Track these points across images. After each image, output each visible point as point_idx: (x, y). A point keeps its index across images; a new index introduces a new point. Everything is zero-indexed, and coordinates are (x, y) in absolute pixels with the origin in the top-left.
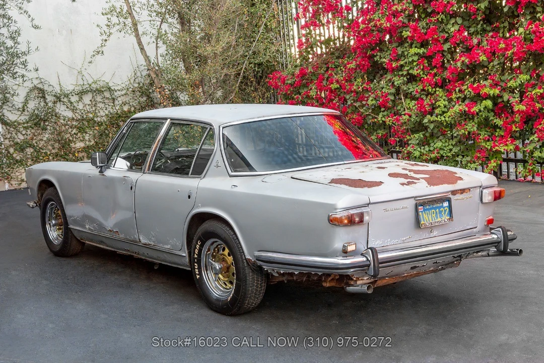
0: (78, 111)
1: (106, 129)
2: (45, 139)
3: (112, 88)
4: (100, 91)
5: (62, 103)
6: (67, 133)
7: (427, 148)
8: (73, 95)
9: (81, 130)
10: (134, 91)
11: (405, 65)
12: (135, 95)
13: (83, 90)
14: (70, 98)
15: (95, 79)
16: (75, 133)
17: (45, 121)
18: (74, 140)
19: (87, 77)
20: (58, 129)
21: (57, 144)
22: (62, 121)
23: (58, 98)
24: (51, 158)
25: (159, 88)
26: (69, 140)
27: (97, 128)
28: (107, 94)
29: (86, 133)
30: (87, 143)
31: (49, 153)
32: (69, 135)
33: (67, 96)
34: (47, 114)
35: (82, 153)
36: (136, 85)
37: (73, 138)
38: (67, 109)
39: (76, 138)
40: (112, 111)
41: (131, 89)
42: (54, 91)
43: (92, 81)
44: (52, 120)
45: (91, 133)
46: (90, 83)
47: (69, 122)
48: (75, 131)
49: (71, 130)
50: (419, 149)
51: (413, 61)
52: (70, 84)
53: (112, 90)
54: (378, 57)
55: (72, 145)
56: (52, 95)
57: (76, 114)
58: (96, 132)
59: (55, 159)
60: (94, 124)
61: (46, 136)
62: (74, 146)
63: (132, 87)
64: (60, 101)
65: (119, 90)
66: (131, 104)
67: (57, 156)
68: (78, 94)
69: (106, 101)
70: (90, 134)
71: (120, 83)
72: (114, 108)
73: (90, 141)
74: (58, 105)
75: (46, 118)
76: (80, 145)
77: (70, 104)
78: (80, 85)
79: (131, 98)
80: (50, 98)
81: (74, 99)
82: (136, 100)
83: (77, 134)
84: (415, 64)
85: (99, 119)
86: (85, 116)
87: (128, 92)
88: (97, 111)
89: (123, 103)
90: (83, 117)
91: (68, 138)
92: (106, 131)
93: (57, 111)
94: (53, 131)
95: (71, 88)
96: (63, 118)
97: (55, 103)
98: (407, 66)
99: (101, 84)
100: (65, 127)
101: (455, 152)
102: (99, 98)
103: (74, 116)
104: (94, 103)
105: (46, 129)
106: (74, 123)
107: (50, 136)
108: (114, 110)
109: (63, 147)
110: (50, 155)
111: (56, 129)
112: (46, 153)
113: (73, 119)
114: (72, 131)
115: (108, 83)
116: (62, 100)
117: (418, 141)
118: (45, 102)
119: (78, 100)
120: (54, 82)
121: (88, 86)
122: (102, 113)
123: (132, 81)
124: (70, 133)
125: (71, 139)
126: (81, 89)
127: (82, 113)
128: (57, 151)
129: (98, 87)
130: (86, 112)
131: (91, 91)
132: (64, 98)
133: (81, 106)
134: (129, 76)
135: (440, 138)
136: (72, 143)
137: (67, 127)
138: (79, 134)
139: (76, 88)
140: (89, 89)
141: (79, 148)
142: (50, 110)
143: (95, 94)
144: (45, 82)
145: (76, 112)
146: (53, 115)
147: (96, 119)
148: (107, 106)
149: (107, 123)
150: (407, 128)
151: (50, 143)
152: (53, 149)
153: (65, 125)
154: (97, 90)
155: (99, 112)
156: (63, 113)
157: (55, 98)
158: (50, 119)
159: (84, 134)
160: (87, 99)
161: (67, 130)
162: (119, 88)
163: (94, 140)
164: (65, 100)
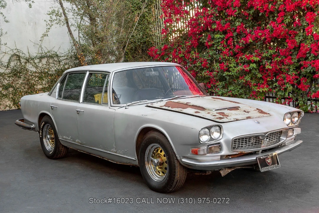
0: (39, 68)
1: (55, 78)
2: (20, 83)
3: (59, 55)
4: (52, 56)
5: (30, 63)
6: (32, 80)
7: (226, 90)
8: (36, 59)
9: (41, 78)
10: (71, 57)
11: (215, 44)
12: (72, 59)
13: (42, 56)
14: (34, 61)
15: (49, 50)
16: (37, 80)
17: (20, 73)
19: (44, 49)
20: (27, 78)
21: (27, 86)
22: (30, 73)
23: (28, 61)
24: (23, 94)
25: (80, 55)
26: (34, 84)
27: (50, 78)
28: (56, 59)
29: (43, 80)
30: (44, 86)
31: (22, 91)
32: (34, 81)
33: (33, 59)
34: (21, 69)
35: (41, 91)
36: (73, 54)
37: (36, 83)
38: (32, 67)
39: (38, 83)
40: (58, 68)
41: (70, 56)
42: (25, 57)
43: (47, 51)
44: (24, 72)
45: (47, 80)
46: (46, 52)
47: (34, 74)
48: (37, 79)
49: (35, 78)
50: (222, 91)
51: (219, 42)
52: (34, 52)
53: (59, 56)
54: (202, 39)
55: (35, 87)
56: (24, 59)
57: (38, 70)
58: (49, 80)
59: (26, 94)
60: (48, 75)
61: (21, 81)
62: (36, 87)
63: (70, 55)
64: (29, 62)
65: (63, 57)
66: (69, 64)
67: (26, 93)
68: (39, 58)
69: (55, 62)
71: (63, 53)
72: (60, 66)
73: (45, 85)
74: (28, 64)
75: (21, 71)
76: (40, 87)
77: (34, 64)
78: (40, 53)
79: (70, 61)
80: (23, 61)
81: (37, 61)
82: (72, 62)
83: (38, 81)
84: (220, 43)
85: (51, 73)
86: (43, 71)
87: (68, 57)
88: (50, 68)
89: (65, 64)
90: (42, 71)
91: (33, 83)
92: (55, 79)
93: (27, 67)
94: (25, 79)
95: (35, 55)
96: (30, 71)
97: (26, 63)
98: (216, 45)
99: (53, 53)
101: (240, 92)
102: (51, 61)
103: (36, 71)
104: (48, 63)
105: (21, 78)
106: (37, 75)
107: (23, 81)
108: (60, 68)
109: (30, 88)
110: (22, 92)
111: (26, 77)
112: (20, 91)
113: (36, 72)
114: (35, 79)
115: (56, 52)
116: (30, 61)
117: (222, 86)
118: (20, 63)
119: (39, 61)
120: (25, 51)
121: (45, 54)
122: (53, 69)
123: (70, 51)
124: (34, 80)
125: (35, 83)
126: (41, 55)
127: (41, 69)
128: (26, 90)
129: (51, 55)
130: (44, 68)
131: (47, 57)
132: (31, 61)
133: (40, 65)
134: (69, 49)
135: (233, 85)
136: (35, 86)
137: (33, 77)
138: (39, 81)
139: (38, 55)
140: (45, 56)
142: (23, 67)
143: (49, 58)
144: (20, 52)
145: (38, 69)
146: (24, 70)
147: (49, 73)
148: (56, 65)
149: (56, 75)
150: (216, 79)
151: (23, 85)
152: (25, 89)
153: (32, 76)
154: (50, 56)
155: (51, 69)
156: (30, 69)
157: (26, 60)
158: (23, 72)
159: (42, 81)
160: (44, 61)
161: (32, 78)
162: (63, 55)
163: (48, 84)
164: (32, 61)
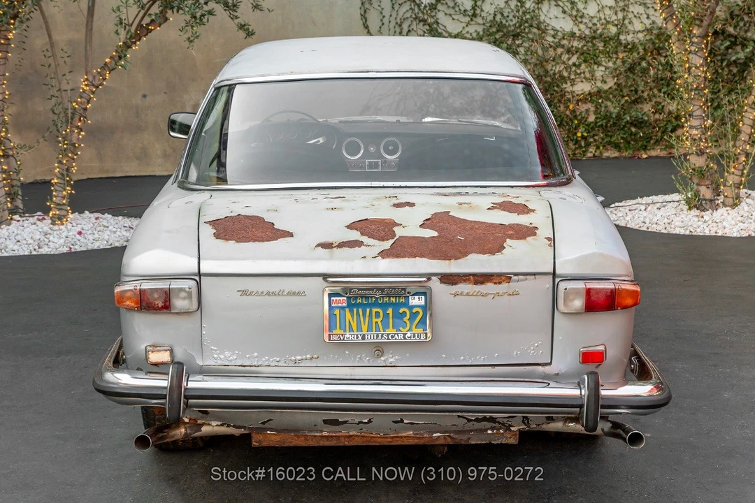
0: (585, 20)
1: (643, 58)
6: (558, 63)
9: (590, 58)
16: (574, 64)
18: (572, 77)
20: (539, 54)
22: (551, 39)
26: (562, 76)
27: (623, 56)
29: (599, 64)
30: (599, 84)
32: (563, 66)
34: (521, 23)
35: (585, 103)
37: (570, 74)
38: (562, 15)
39: (576, 74)
44: (529, 35)
45: (610, 64)
47: (564, 42)
48: (574, 59)
49: (567, 56)
55: (567, 87)
57: (581, 26)
58: (620, 63)
60: (616, 47)
62: (570, 89)
70: (607, 68)
73: (604, 81)
74: (545, 6)
75: (519, 30)
76: (582, 87)
77: (569, 6)
83: (578, 66)
85: (629, 38)
86: (599, 31)
88: (626, 21)
90: (595, 32)
91: (560, 72)
92: (643, 63)
93: (542, 17)
96: (552, 32)
100: (555, 50)
103: (576, 29)
106: (575, 44)
113: (573, 35)
114: (569, 59)
122: (638, 25)
124: (564, 63)
125: (565, 74)
127: (594, 24)
130: (604, 21)
133: (592, 10)
136: (566, 83)
137: (560, 50)
138: (583, 66)
141: (580, 92)
142: (528, 16)
145: (581, 22)
146: (532, 26)
147: (622, 37)
149: (647, 47)
153: (556, 47)
155: (632, 23)
156: (553, 23)
158: (527, 33)
159: (596, 67)
161: (559, 56)
163: (614, 78)
